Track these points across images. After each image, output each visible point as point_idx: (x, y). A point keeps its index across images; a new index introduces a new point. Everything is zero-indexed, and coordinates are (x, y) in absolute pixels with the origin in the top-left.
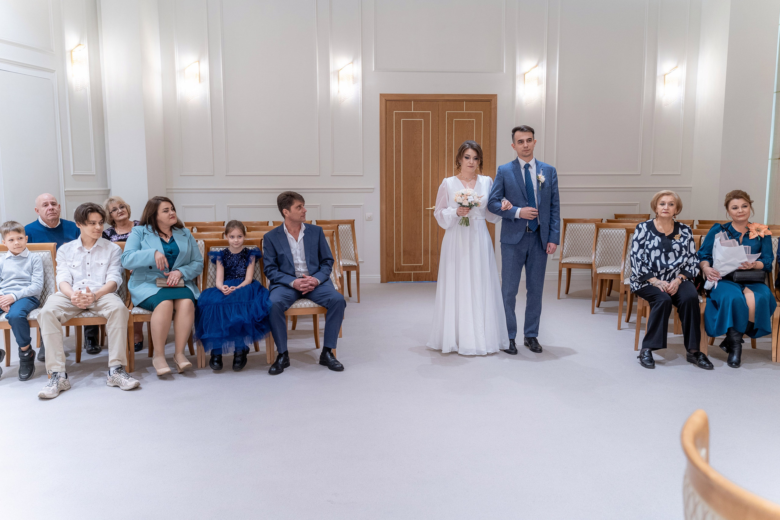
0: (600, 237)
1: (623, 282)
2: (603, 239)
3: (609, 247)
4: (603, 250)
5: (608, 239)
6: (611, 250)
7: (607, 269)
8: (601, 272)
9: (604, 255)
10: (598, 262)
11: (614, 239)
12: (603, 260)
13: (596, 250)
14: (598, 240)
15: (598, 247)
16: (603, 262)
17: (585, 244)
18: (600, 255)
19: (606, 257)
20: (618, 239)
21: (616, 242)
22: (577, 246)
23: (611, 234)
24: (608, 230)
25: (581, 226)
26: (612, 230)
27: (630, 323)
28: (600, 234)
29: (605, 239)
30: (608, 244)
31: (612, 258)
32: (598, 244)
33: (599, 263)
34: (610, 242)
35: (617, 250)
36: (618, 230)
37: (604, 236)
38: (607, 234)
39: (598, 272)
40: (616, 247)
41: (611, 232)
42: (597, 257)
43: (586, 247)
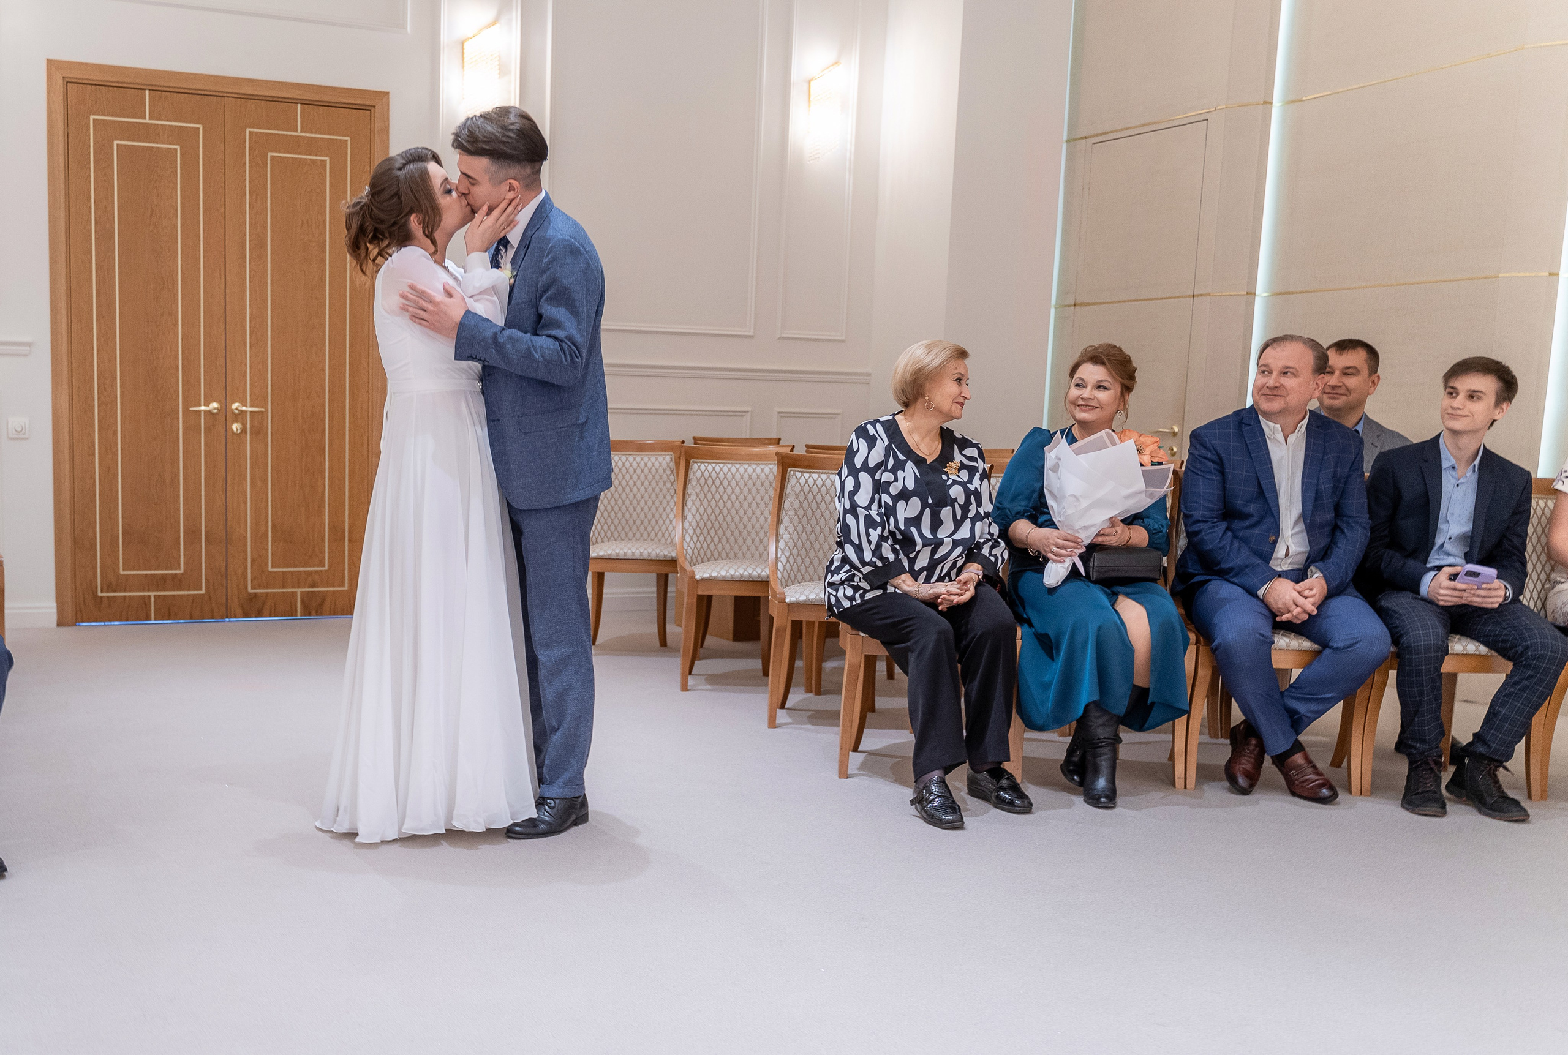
0: (694, 483)
1: (783, 596)
2: (702, 490)
3: (717, 511)
4: (701, 519)
5: (713, 489)
6: (721, 518)
7: (722, 568)
8: (706, 575)
9: (705, 531)
10: (690, 551)
11: (729, 490)
12: (702, 547)
13: (684, 518)
14: (689, 490)
15: (690, 511)
16: (702, 552)
17: (639, 510)
18: (695, 532)
19: (709, 539)
20: (737, 490)
21: (733, 497)
22: (620, 515)
23: (721, 475)
24: (714, 465)
25: (627, 459)
26: (721, 465)
27: (788, 709)
28: (692, 473)
29: (706, 489)
30: (713, 503)
31: (724, 541)
32: (689, 503)
33: (693, 553)
34: (717, 496)
35: (737, 519)
36: (738, 466)
37: (702, 481)
38: (710, 476)
39: (698, 577)
40: (733, 512)
41: (721, 469)
42: (688, 539)
43: (642, 516)
